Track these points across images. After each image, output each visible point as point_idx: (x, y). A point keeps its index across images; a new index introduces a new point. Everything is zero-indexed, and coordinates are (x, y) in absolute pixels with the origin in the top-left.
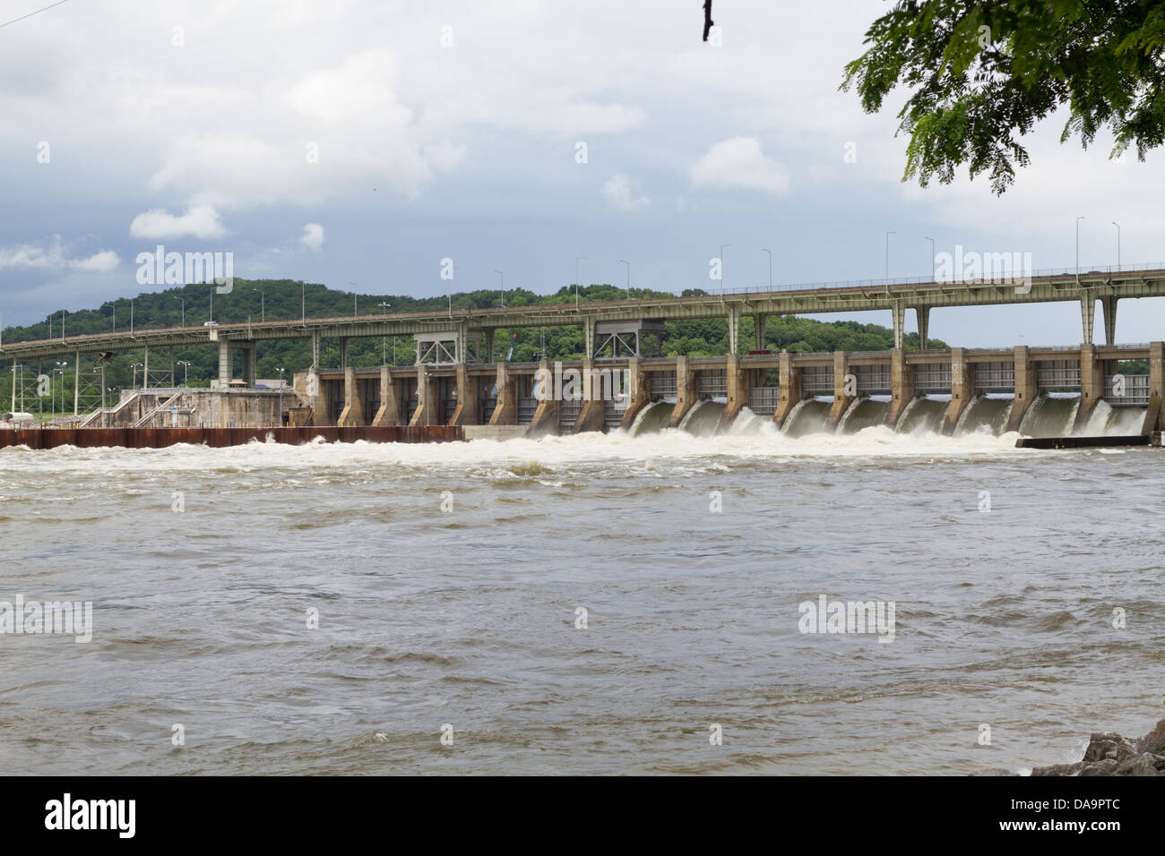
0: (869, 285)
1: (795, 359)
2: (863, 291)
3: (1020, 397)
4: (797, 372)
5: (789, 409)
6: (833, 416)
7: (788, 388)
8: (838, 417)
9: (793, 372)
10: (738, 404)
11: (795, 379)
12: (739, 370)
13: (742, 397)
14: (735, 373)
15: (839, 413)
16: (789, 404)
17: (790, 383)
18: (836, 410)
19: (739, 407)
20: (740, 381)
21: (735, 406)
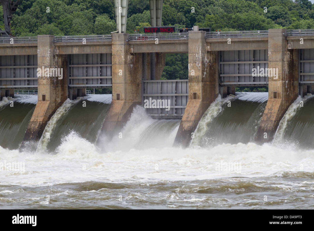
1: (210, 40)
4: (213, 59)
5: (201, 111)
6: (267, 120)
7: (201, 81)
8: (275, 121)
9: (208, 58)
10: (127, 104)
11: (211, 67)
12: (129, 55)
13: (133, 92)
14: (124, 59)
15: (275, 117)
16: (202, 104)
17: (203, 74)
18: (271, 113)
19: (129, 108)
20: (130, 72)
21: (123, 107)
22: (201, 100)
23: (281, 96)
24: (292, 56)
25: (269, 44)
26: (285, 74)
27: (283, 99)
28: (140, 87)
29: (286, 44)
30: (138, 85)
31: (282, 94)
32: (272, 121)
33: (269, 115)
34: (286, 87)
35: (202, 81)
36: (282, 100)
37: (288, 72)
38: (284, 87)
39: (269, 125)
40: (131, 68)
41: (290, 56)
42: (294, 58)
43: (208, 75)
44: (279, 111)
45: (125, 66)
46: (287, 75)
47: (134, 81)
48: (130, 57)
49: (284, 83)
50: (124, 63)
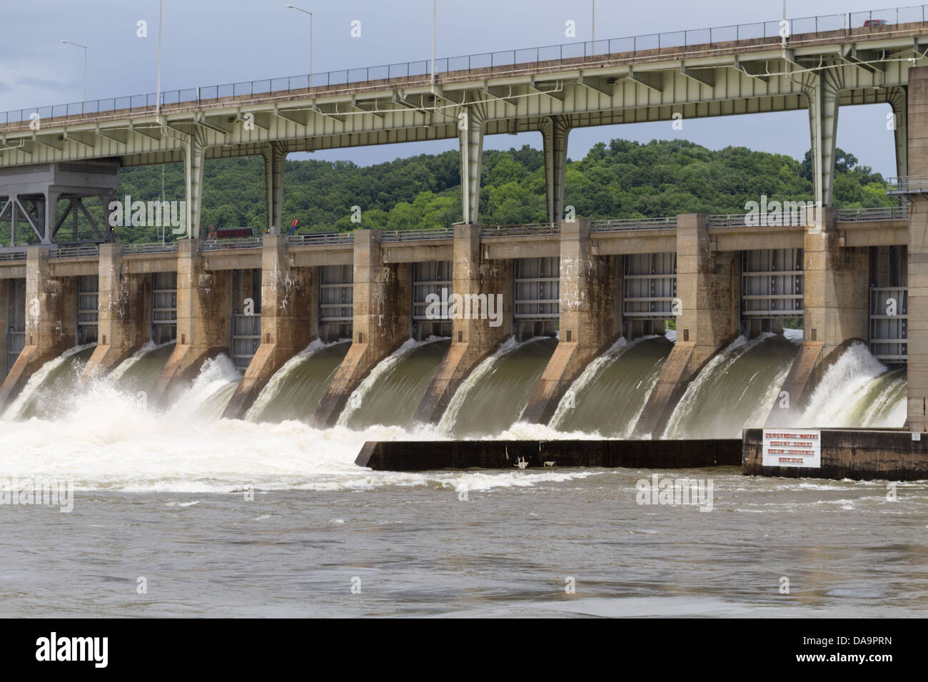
0: (403, 73)
2: (395, 89)
3: (686, 338)
4: (304, 279)
5: (274, 362)
6: (340, 378)
7: (275, 314)
8: (350, 380)
9: (291, 278)
10: (195, 350)
11: (298, 293)
12: (202, 273)
13: (210, 332)
14: (190, 280)
15: (351, 373)
16: (276, 351)
17: (279, 302)
18: (349, 366)
19: (200, 357)
20: (204, 300)
21: (186, 355)
22: (274, 345)
23: (368, 339)
24: (396, 274)
25: (355, 254)
26: (376, 304)
27: (372, 344)
28: (225, 324)
29: (381, 255)
30: (223, 321)
31: (370, 337)
32: (346, 379)
33: (346, 369)
34: (380, 324)
35: (278, 315)
36: (369, 346)
37: (385, 300)
38: (373, 325)
39: (340, 387)
40: (205, 294)
41: (391, 275)
42: (400, 277)
43: (292, 305)
44: (359, 363)
45: (192, 292)
46: (381, 305)
47: (213, 315)
48: (203, 277)
49: (375, 318)
50: (190, 286)
